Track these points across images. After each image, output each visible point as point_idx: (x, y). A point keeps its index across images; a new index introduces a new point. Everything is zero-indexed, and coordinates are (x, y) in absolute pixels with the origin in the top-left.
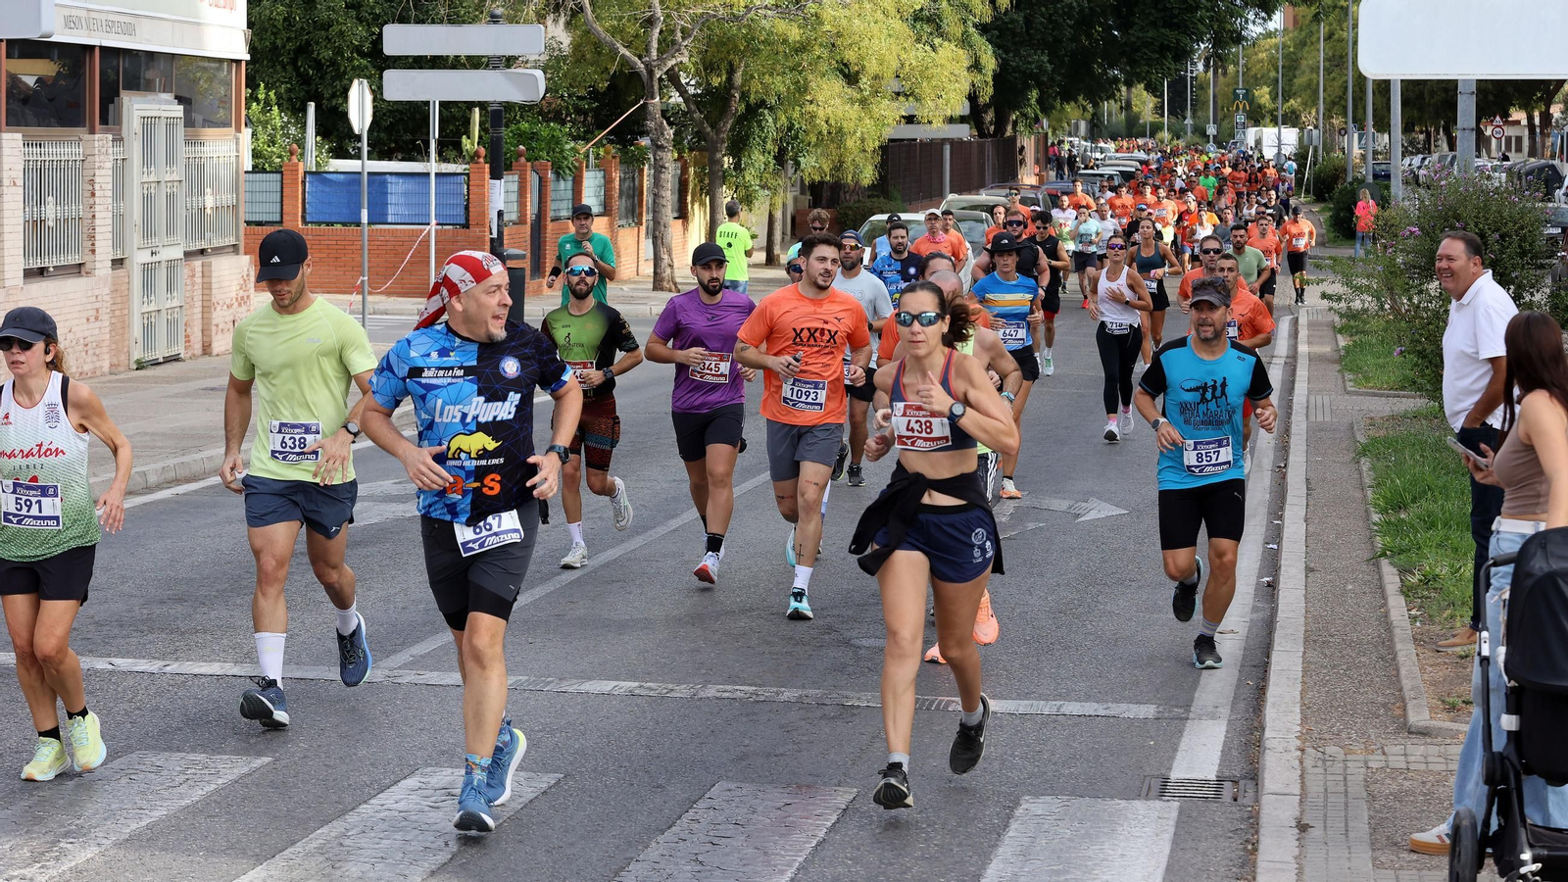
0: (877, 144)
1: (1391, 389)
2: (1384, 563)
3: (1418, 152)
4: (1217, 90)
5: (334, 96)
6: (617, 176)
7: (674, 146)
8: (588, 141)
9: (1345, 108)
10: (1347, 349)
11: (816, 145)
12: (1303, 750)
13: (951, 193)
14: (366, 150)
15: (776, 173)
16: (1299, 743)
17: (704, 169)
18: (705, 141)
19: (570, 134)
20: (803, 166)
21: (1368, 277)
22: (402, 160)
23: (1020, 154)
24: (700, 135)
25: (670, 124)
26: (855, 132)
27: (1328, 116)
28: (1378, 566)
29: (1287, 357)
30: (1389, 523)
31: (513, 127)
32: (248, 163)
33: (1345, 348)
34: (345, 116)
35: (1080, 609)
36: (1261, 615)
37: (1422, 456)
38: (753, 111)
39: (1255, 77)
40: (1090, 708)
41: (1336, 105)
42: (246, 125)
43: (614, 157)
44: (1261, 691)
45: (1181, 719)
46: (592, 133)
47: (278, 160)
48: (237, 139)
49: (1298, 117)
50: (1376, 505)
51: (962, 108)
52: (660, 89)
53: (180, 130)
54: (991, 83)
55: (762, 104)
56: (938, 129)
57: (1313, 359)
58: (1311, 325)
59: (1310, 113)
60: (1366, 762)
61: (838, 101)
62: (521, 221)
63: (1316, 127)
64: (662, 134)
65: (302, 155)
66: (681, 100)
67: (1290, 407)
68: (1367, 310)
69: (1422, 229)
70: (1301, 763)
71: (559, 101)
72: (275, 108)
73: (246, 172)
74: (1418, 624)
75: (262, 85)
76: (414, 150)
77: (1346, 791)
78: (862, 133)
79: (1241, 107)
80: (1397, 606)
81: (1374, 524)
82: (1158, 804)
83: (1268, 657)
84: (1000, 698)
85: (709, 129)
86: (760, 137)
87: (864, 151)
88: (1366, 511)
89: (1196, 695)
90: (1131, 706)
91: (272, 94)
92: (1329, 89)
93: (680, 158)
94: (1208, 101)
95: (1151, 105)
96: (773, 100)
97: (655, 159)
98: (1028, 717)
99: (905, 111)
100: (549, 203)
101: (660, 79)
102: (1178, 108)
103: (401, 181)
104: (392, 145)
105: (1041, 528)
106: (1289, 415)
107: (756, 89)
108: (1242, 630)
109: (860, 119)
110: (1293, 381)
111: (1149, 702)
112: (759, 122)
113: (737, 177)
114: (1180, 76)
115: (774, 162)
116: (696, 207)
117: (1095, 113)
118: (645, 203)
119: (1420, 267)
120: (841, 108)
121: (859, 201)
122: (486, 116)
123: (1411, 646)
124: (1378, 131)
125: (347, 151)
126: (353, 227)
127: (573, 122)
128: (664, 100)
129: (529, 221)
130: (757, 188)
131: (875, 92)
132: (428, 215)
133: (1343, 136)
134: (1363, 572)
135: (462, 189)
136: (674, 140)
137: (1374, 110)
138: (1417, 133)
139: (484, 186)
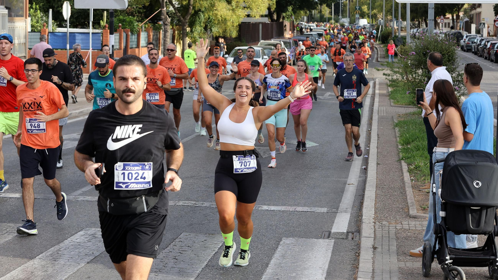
0: (237, 24)
1: (406, 105)
2: (403, 162)
3: (416, 27)
4: (350, 7)
5: (58, 7)
6: (151, 34)
7: (171, 24)
8: (142, 22)
9: (392, 13)
10: (391, 92)
11: (217, 24)
12: (375, 223)
13: (262, 40)
14: (68, 25)
15: (204, 33)
16: (373, 220)
17: (180, 32)
18: (181, 22)
19: (136, 20)
20: (213, 31)
21: (398, 68)
22: (81, 28)
23: (285, 27)
24: (179, 20)
25: (169, 17)
26: (230, 20)
27: (386, 16)
28: (401, 163)
29: (372, 94)
30: (404, 149)
31: (117, 17)
32: (29, 29)
33: (391, 91)
34: (61, 13)
35: (303, 176)
36: (361, 179)
37: (416, 127)
38: (197, 13)
39: (362, 3)
40: (306, 209)
41: (389, 12)
42: (29, 16)
43: (151, 28)
44: (362, 204)
45: (335, 212)
46: (143, 19)
47: (40, 28)
48: (26, 21)
49: (376, 16)
50: (400, 143)
51: (265, 12)
52: (166, 5)
53: (7, 18)
54: (275, 4)
55: (200, 10)
56: (257, 19)
57: (380, 95)
58: (380, 84)
59: (380, 15)
60: (396, 227)
61: (225, 10)
62: (120, 49)
63: (382, 19)
64: (167, 20)
65: (48, 26)
66: (173, 9)
67: (373, 111)
68: (398, 79)
69: (416, 52)
70: (374, 227)
71: (133, 9)
72: (39, 11)
73: (29, 32)
74: (413, 182)
75: (34, 3)
76: (85, 25)
77: (389, 236)
78: (233, 20)
79: (358, 12)
80: (407, 176)
81: (400, 149)
82: (327, 240)
83: (364, 192)
84: (276, 206)
85: (182, 19)
86: (199, 21)
87: (233, 26)
88: (397, 145)
89: (340, 205)
90: (319, 208)
91: (37, 6)
92: (386, 6)
93: (173, 28)
94: (347, 10)
95: (328, 12)
96: (203, 9)
97: (164, 28)
98: (285, 212)
99: (247, 13)
100: (129, 43)
101: (166, 2)
102: (337, 12)
103: (80, 35)
104: (78, 23)
105: (290, 150)
106: (372, 113)
107: (198, 5)
108: (356, 183)
109: (232, 16)
110: (374, 102)
111: (325, 207)
112: (199, 16)
113: (191, 35)
114: (338, 2)
115: (204, 29)
116: (178, 44)
117: (310, 14)
118: (161, 43)
119: (415, 65)
120: (226, 12)
121: (231, 43)
122: (108, 14)
123: (411, 189)
124: (403, 21)
125: (63, 25)
126: (64, 50)
127: (137, 16)
128: (167, 9)
129: (122, 48)
130: (198, 38)
131: (237, 7)
132: (89, 47)
133: (391, 22)
134: (396, 165)
135: (100, 38)
136: (170, 22)
137: (401, 14)
138: (415, 21)
139: (107, 37)
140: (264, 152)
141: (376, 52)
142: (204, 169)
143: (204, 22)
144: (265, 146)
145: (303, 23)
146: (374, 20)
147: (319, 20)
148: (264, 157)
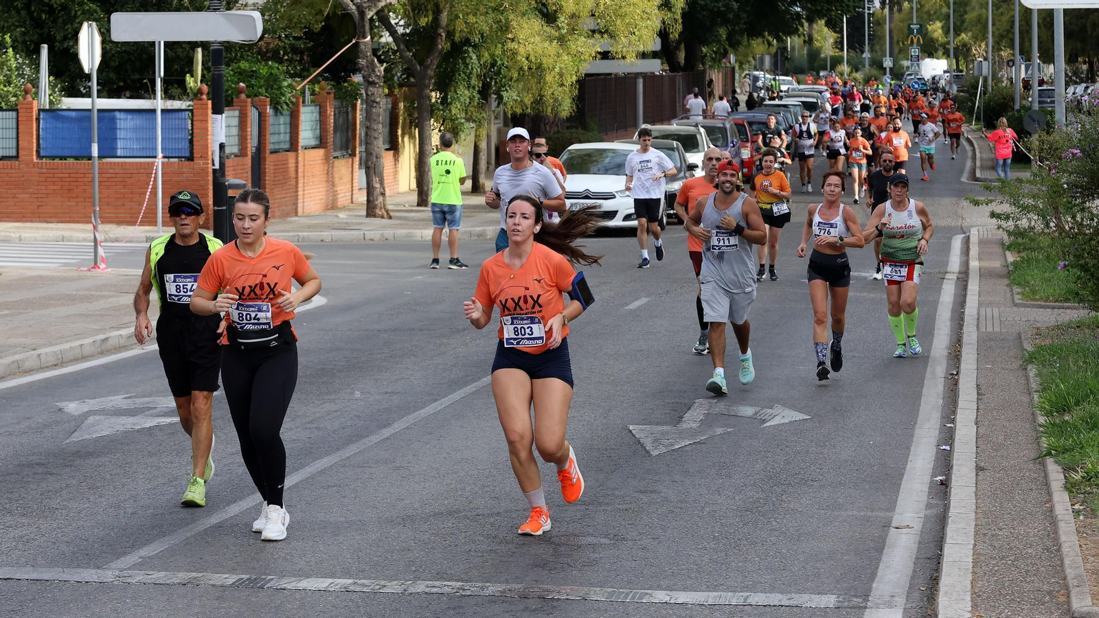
0: (574, 78)
1: (1055, 302)
2: (1050, 462)
3: (1082, 81)
4: (893, 25)
5: (65, 38)
6: (330, 112)
7: (385, 82)
8: (304, 78)
9: (1012, 40)
10: (1015, 264)
11: (517, 80)
13: (644, 123)
14: (95, 88)
15: (481, 107)
17: (413, 103)
18: (414, 77)
19: (288, 72)
20: (505, 99)
21: (1034, 197)
22: (131, 97)
23: (709, 86)
24: (408, 72)
25: (381, 62)
26: (554, 68)
27: (997, 48)
28: (1044, 465)
29: (960, 273)
30: (1054, 425)
31: (234, 66)
33: (1013, 264)
34: (75, 57)
35: (766, 508)
36: (934, 511)
37: (1085, 362)
38: (458, 49)
39: (928, 13)
40: (775, 599)
41: (1004, 38)
43: (328, 93)
44: (934, 582)
45: (860, 608)
46: (308, 70)
47: (14, 99)
49: (969, 50)
50: (1042, 408)
51: (655, 44)
52: (371, 29)
54: (680, 21)
55: (467, 42)
56: (630, 64)
57: (984, 274)
58: (982, 242)
59: (980, 46)
61: (538, 38)
62: (242, 153)
63: (986, 59)
64: (374, 71)
65: (36, 94)
66: (390, 39)
67: (962, 319)
68: (1032, 228)
69: (1083, 151)
71: (277, 42)
72: (11, 51)
74: (1081, 518)
76: (141, 88)
78: (561, 68)
79: (915, 40)
80: (1062, 501)
81: (1040, 426)
83: (941, 550)
84: (690, 590)
85: (417, 67)
86: (465, 73)
87: (562, 85)
88: (1033, 414)
89: (874, 585)
90: (813, 596)
91: (7, 37)
92: (997, 23)
93: (391, 94)
94: (884, 36)
95: (832, 40)
96: (476, 39)
97: (367, 94)
98: (717, 607)
99: (600, 47)
100: (268, 136)
101: (371, 20)
102: (856, 42)
103: (129, 117)
104: (122, 84)
105: (728, 432)
106: (961, 326)
107: (460, 26)
108: (917, 525)
109: (558, 55)
110: (965, 296)
111: (830, 592)
112: (464, 59)
113: (444, 112)
114: (858, 12)
115: (479, 96)
116: (406, 139)
117: (779, 48)
118: (358, 136)
119: (1081, 187)
120: (541, 45)
121: (558, 132)
122: (208, 56)
123: (1075, 538)
124: (1044, 62)
125: (79, 90)
126: (85, 161)
127: (290, 61)
128: (376, 39)
129: (249, 153)
130: (463, 121)
131: (572, 30)
132: (156, 149)
133: (1011, 67)
134: (1030, 470)
135: (186, 124)
136: (384, 77)
137: (1040, 43)
138: (1080, 64)
139: (206, 121)
140: (655, 440)
141: (970, 154)
142: (486, 489)
143: (479, 76)
144: (657, 424)
145: (763, 73)
146: (962, 62)
147: (805, 65)
148: (655, 453)
